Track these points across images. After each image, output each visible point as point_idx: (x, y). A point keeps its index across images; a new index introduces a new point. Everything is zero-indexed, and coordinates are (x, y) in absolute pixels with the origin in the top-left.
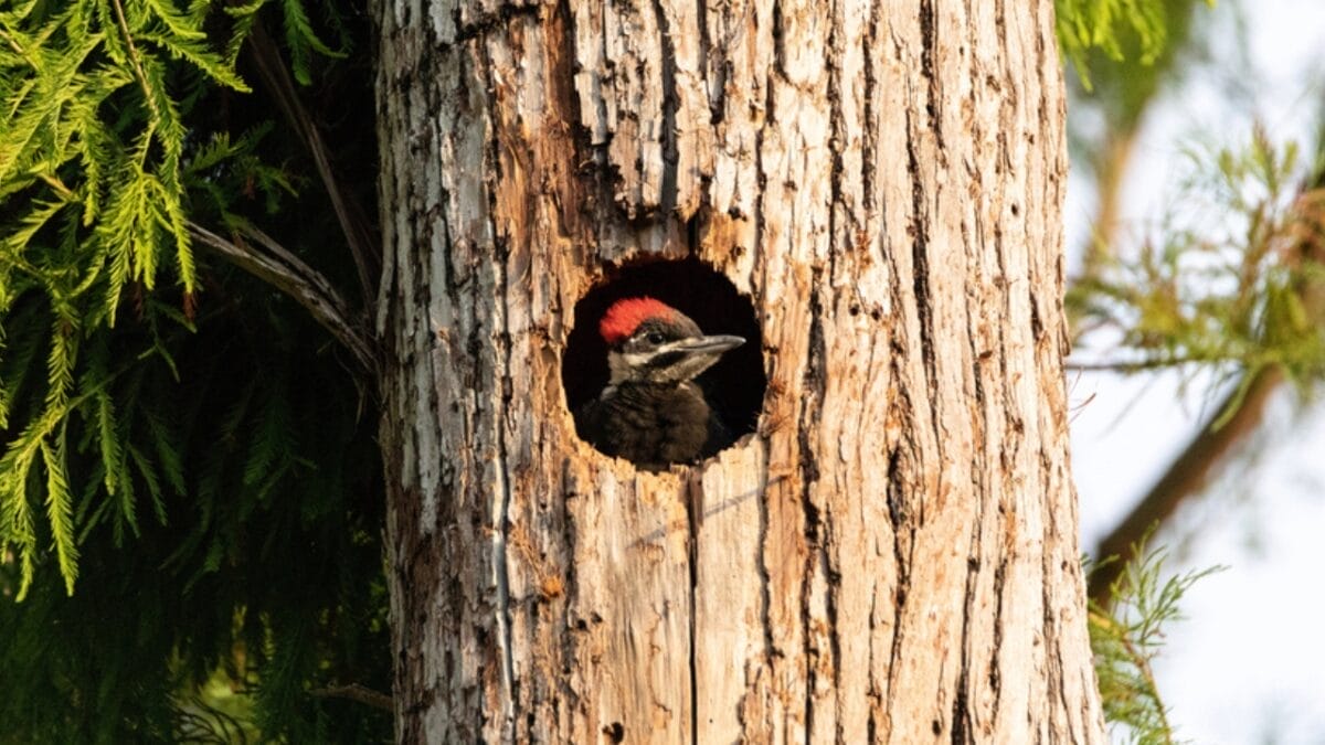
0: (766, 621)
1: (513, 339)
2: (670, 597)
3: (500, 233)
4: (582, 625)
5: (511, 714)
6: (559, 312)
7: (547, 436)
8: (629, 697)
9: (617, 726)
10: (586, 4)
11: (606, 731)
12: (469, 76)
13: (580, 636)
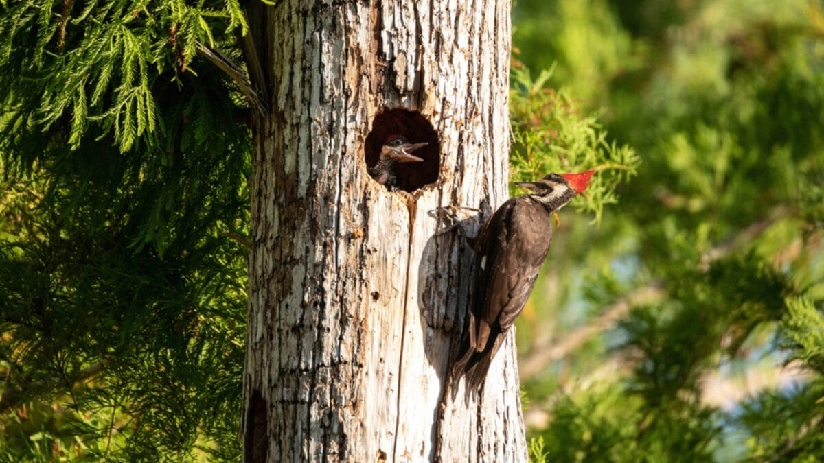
0: (436, 262)
1: (348, 131)
2: (402, 247)
3: (346, 87)
4: (369, 251)
5: (336, 279)
6: (367, 123)
7: (359, 172)
8: (382, 282)
9: (377, 293)
10: (387, 3)
11: (372, 294)
12: (337, 20)
13: (368, 256)
